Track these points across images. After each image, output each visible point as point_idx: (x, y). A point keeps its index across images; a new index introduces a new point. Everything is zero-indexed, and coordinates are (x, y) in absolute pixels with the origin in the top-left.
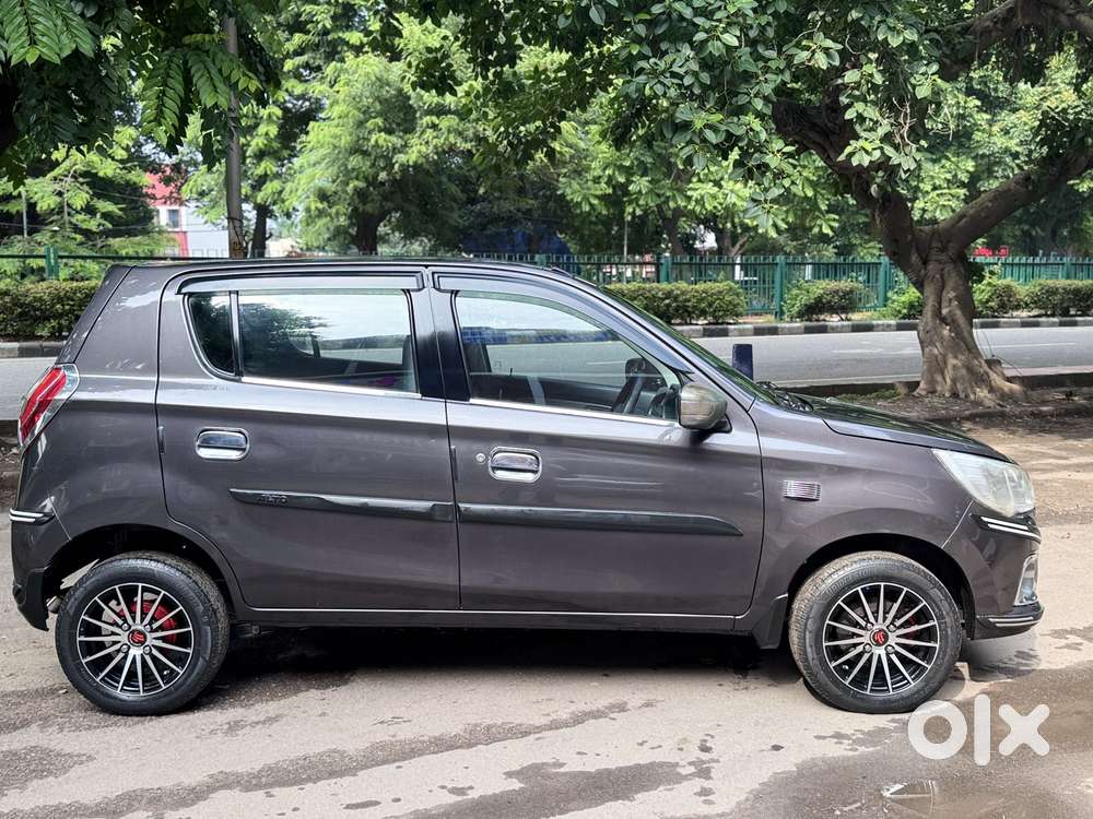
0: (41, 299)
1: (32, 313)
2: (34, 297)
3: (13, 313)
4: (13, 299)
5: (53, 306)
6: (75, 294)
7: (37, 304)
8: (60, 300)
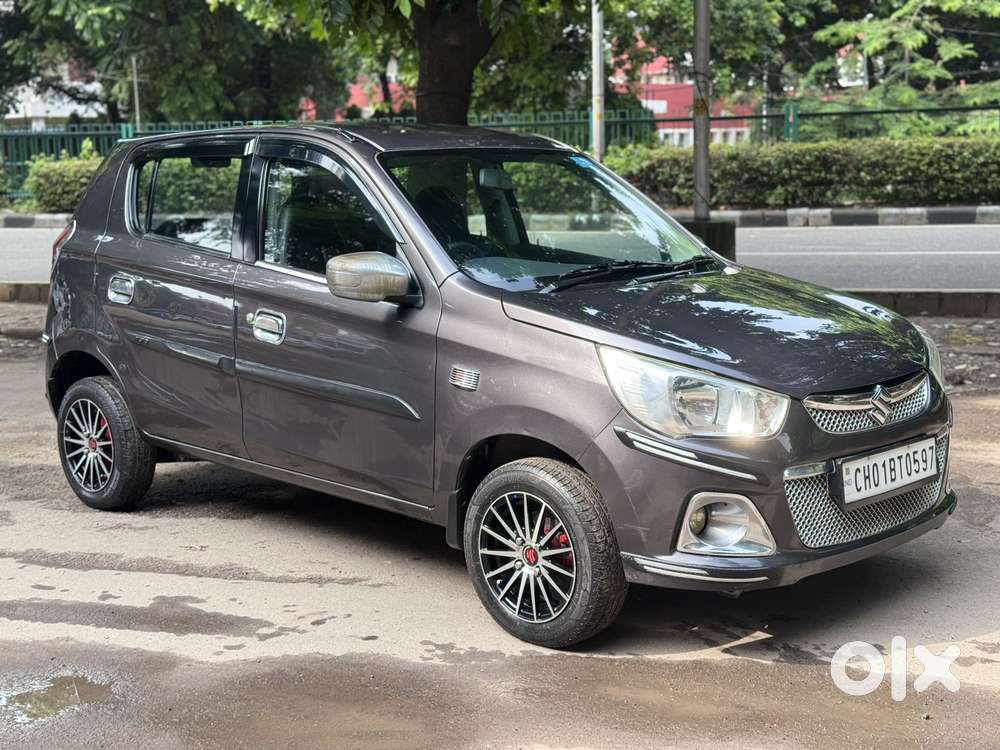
0: (768, 164)
1: (760, 178)
2: (763, 162)
3: (740, 180)
4: (741, 164)
5: (780, 171)
6: (804, 156)
7: (765, 169)
8: (788, 164)
